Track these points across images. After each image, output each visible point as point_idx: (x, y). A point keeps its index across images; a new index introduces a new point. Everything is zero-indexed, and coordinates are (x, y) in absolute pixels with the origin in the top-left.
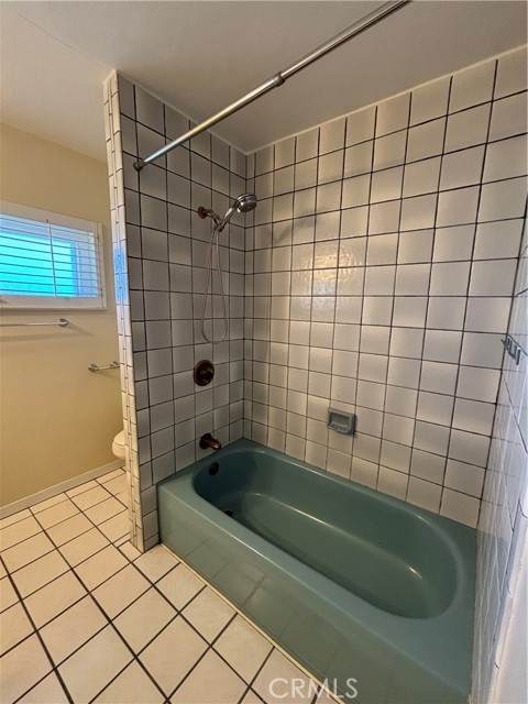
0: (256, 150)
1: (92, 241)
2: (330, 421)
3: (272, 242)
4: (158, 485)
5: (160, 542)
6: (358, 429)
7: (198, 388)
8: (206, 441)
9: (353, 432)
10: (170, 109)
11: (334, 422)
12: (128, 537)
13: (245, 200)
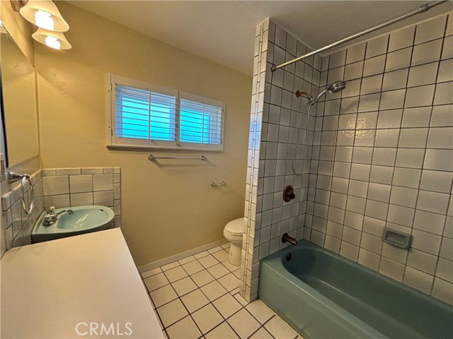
0: (330, 53)
1: (220, 112)
2: (386, 237)
3: (340, 111)
4: (261, 262)
5: (258, 298)
6: (413, 246)
7: (285, 203)
8: (285, 238)
9: (409, 248)
10: (290, 35)
11: (389, 238)
12: (238, 290)
13: (337, 86)
